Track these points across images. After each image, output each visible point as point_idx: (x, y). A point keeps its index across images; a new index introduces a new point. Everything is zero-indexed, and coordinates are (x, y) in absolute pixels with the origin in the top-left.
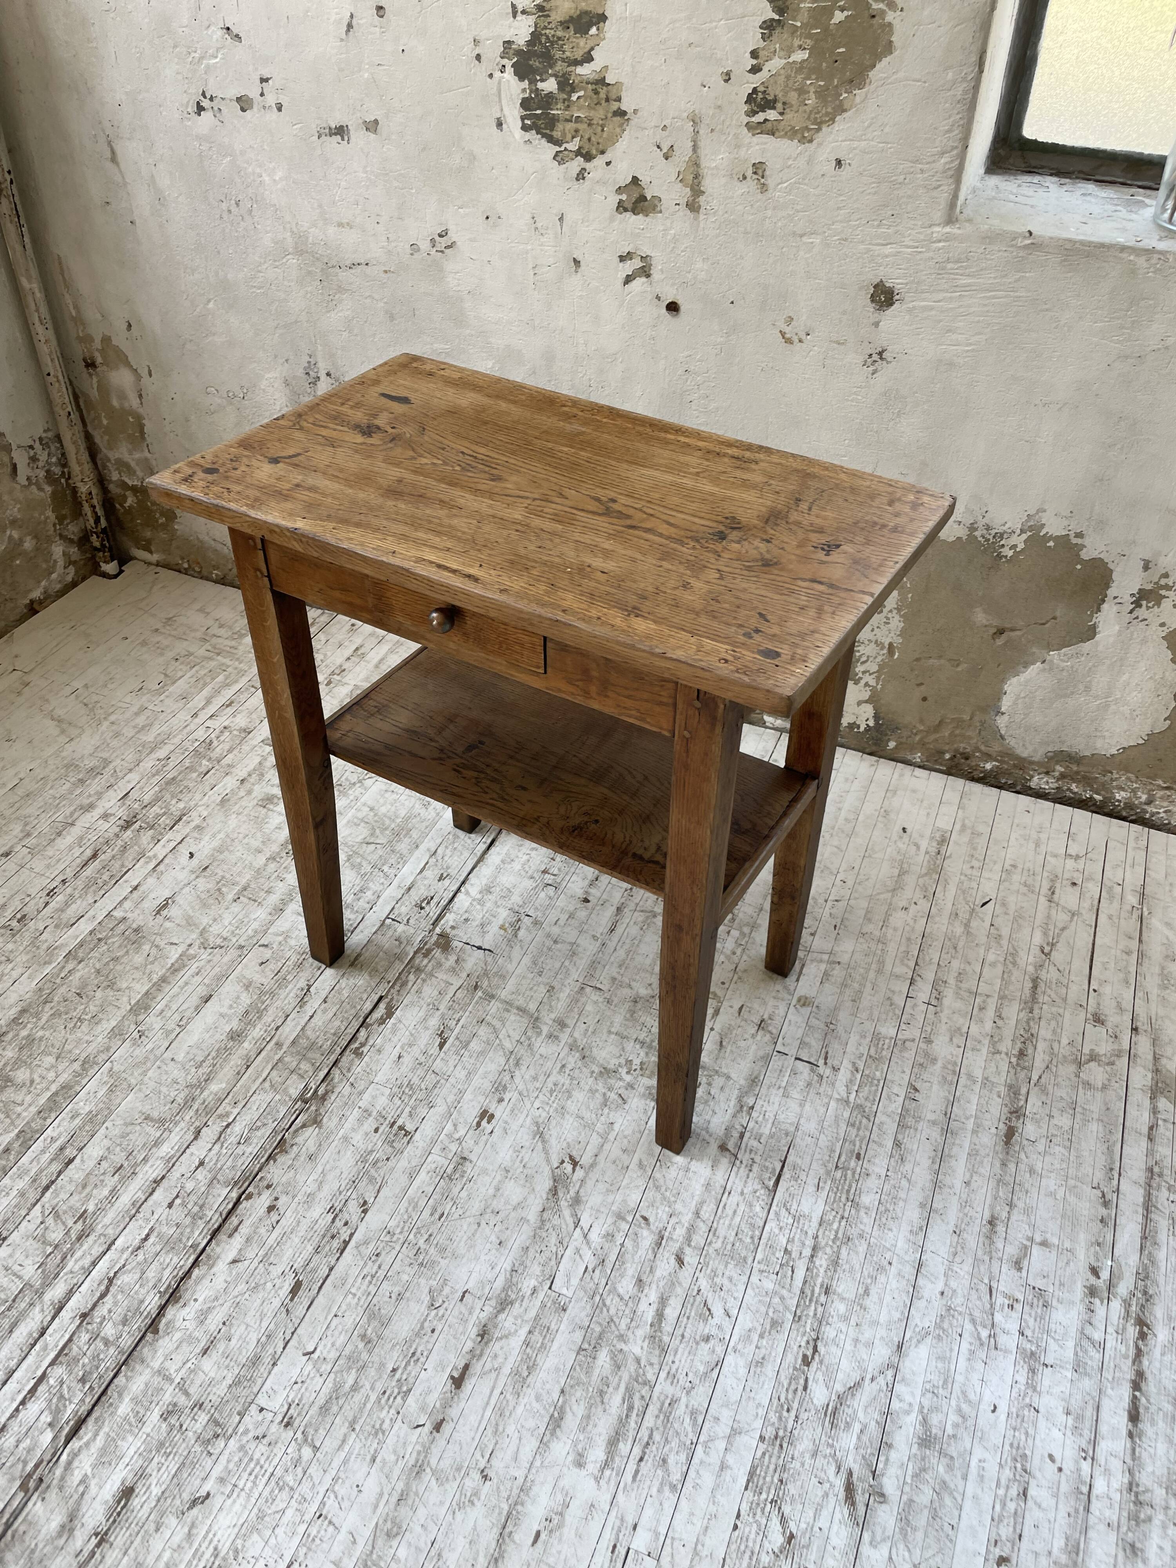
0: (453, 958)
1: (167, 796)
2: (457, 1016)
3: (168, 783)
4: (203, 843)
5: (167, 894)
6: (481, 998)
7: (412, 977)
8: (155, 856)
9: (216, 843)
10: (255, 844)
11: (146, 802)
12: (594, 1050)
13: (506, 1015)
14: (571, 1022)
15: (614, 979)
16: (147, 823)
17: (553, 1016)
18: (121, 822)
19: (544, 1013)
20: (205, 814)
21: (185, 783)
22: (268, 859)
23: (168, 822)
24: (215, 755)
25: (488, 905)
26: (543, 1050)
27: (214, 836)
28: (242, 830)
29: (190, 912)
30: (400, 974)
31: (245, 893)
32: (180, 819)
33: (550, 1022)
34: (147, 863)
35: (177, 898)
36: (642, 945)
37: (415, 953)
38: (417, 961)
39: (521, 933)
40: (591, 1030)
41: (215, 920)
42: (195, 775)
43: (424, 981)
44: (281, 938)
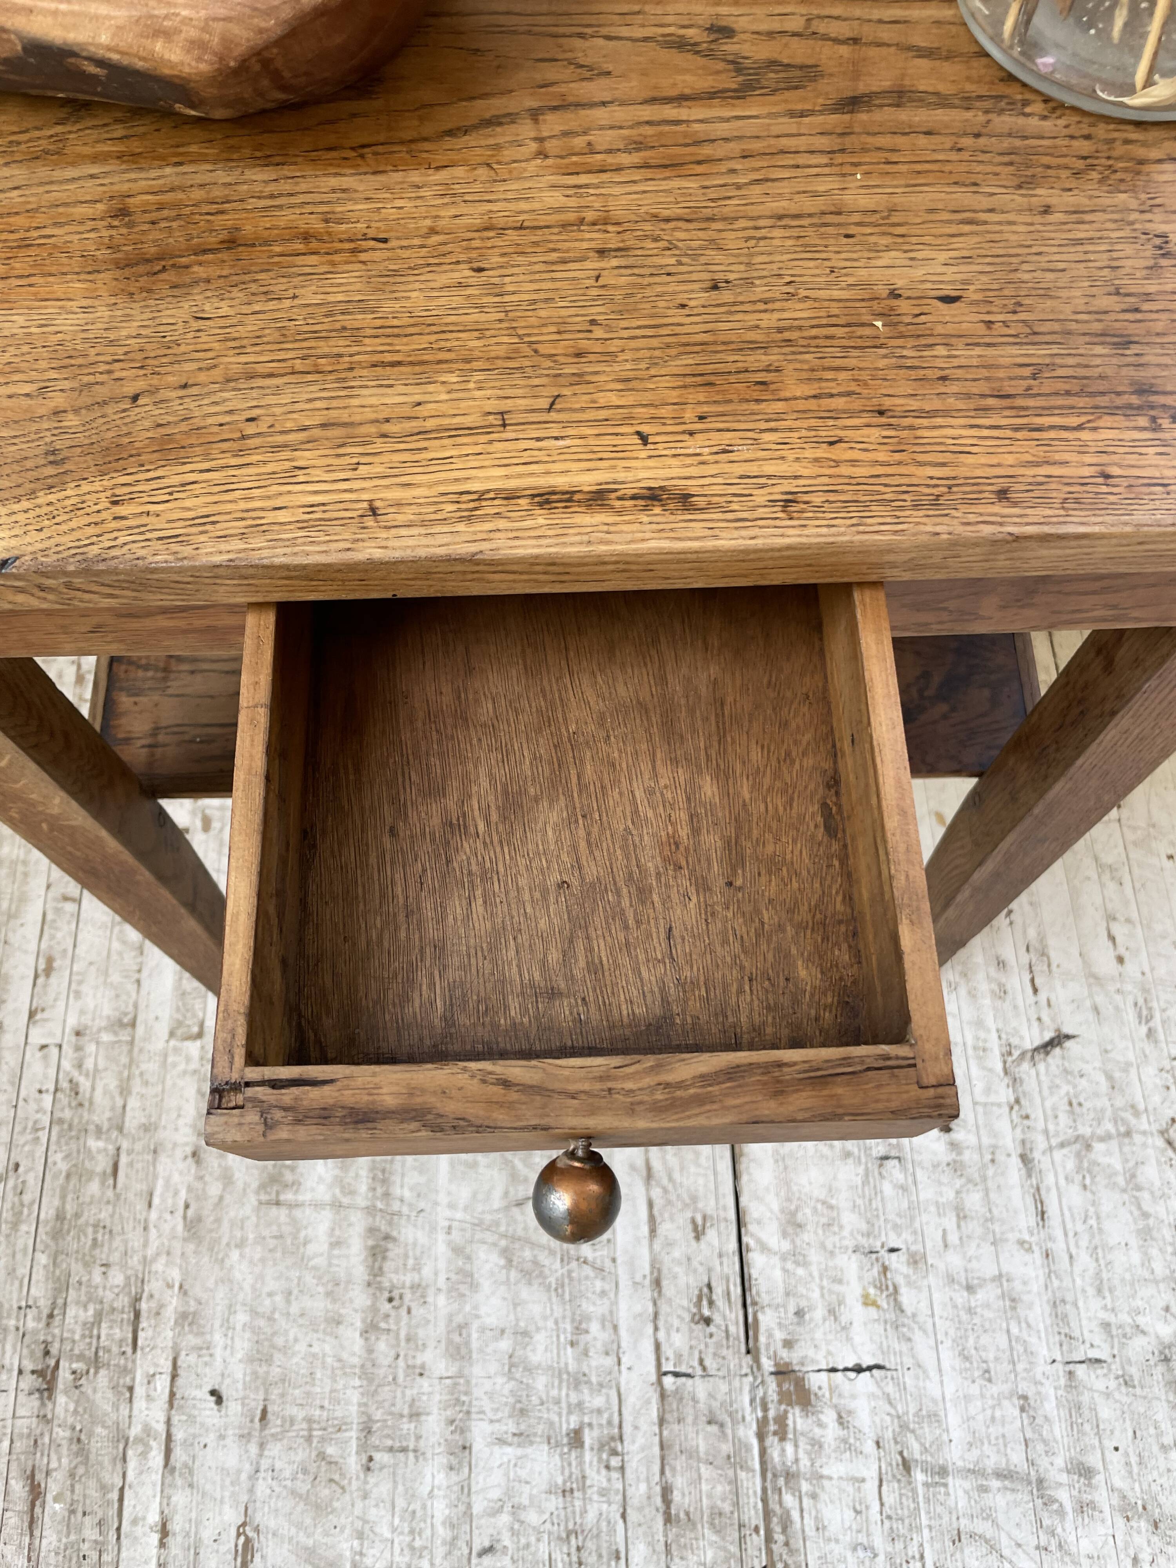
0: (829, 1417)
1: (77, 1269)
2: (913, 1550)
3: (57, 1235)
4: (218, 1352)
5: (232, 1517)
6: (926, 1485)
7: (789, 1500)
8: (147, 1430)
9: (243, 1345)
10: (318, 1305)
11: (44, 1304)
12: (1162, 1499)
13: (988, 1500)
14: (1093, 1460)
15: (1106, 1326)
16: (81, 1357)
17: (1059, 1462)
18: (29, 1382)
19: (1043, 1462)
20: (175, 1275)
21: (90, 1215)
22: (365, 1332)
23: (117, 1333)
24: (102, 1115)
25: (815, 1257)
26: (1085, 1546)
27: (228, 1326)
28: (271, 1285)
29: (302, 1538)
30: (765, 1500)
31: (374, 1440)
32: (137, 1315)
33: (1064, 1478)
34: (144, 1455)
35: (258, 1518)
36: (1107, 1225)
37: (761, 1436)
38: (775, 1454)
39: (906, 1297)
40: (1134, 1460)
41: (360, 1536)
42: (94, 1187)
43: (814, 1496)
44: (505, 1518)
